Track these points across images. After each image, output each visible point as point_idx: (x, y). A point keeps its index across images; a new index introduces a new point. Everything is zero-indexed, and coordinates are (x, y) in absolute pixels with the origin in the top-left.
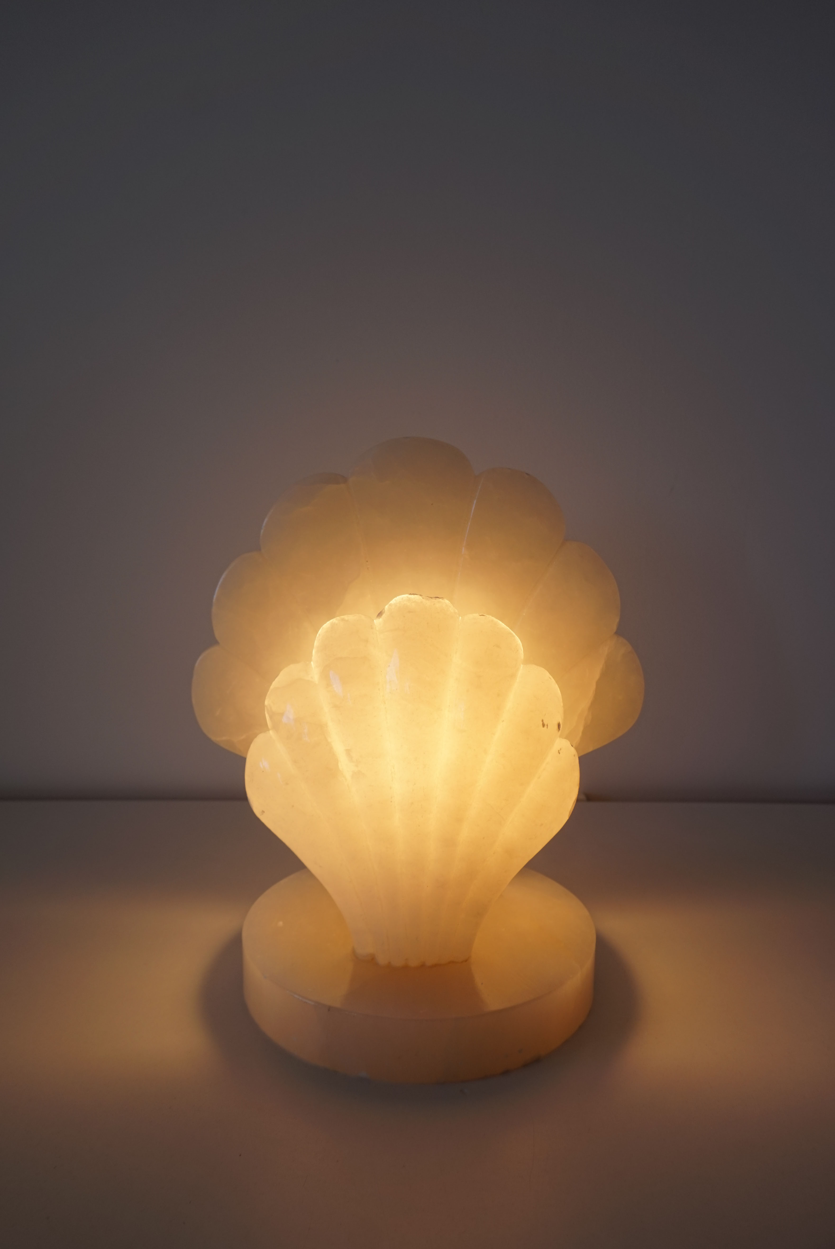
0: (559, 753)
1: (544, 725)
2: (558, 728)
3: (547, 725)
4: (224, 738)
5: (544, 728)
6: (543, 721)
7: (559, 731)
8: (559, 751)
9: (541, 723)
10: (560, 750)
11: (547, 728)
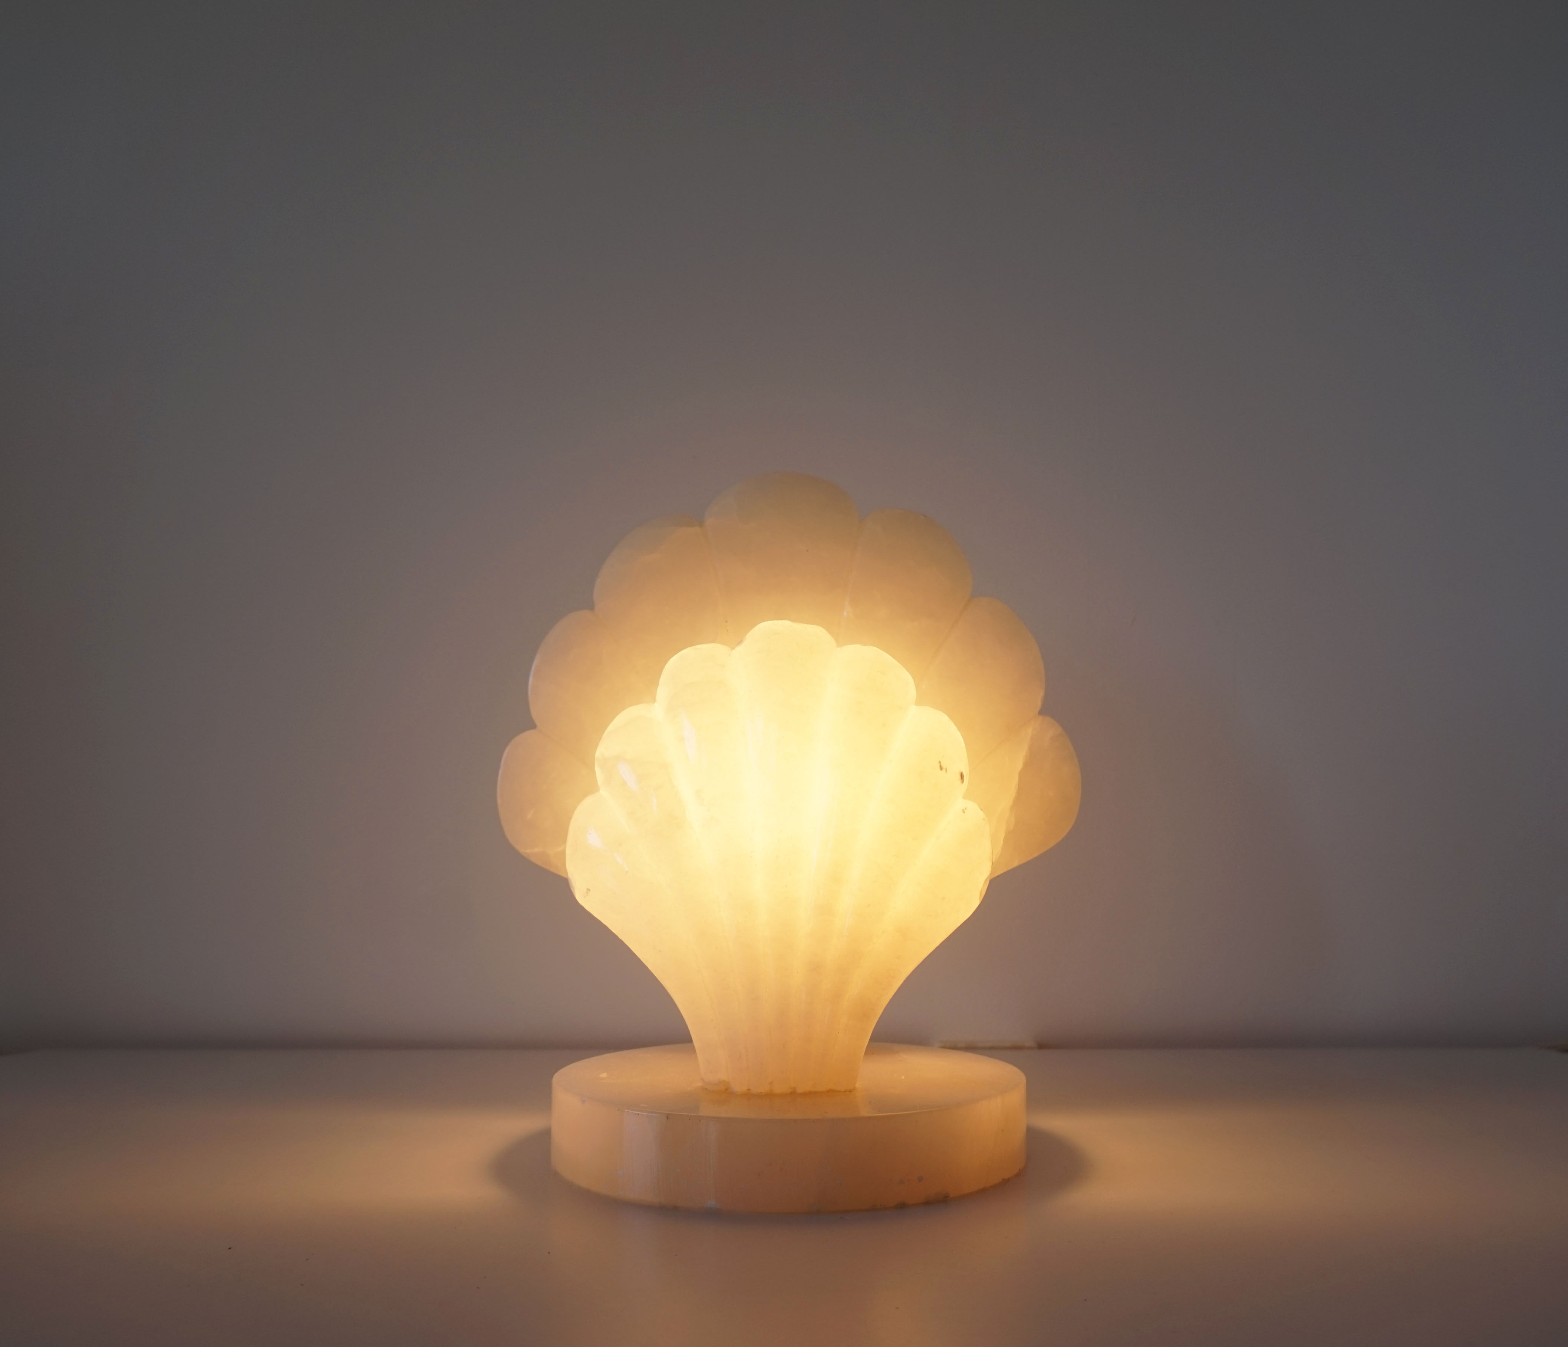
0: (964, 812)
1: (941, 768)
2: (960, 778)
3: (946, 770)
4: (536, 850)
5: (941, 771)
6: (940, 763)
7: (963, 782)
8: (963, 810)
9: (939, 765)
10: (966, 808)
11: (946, 772)
